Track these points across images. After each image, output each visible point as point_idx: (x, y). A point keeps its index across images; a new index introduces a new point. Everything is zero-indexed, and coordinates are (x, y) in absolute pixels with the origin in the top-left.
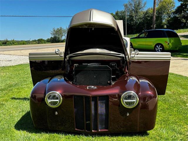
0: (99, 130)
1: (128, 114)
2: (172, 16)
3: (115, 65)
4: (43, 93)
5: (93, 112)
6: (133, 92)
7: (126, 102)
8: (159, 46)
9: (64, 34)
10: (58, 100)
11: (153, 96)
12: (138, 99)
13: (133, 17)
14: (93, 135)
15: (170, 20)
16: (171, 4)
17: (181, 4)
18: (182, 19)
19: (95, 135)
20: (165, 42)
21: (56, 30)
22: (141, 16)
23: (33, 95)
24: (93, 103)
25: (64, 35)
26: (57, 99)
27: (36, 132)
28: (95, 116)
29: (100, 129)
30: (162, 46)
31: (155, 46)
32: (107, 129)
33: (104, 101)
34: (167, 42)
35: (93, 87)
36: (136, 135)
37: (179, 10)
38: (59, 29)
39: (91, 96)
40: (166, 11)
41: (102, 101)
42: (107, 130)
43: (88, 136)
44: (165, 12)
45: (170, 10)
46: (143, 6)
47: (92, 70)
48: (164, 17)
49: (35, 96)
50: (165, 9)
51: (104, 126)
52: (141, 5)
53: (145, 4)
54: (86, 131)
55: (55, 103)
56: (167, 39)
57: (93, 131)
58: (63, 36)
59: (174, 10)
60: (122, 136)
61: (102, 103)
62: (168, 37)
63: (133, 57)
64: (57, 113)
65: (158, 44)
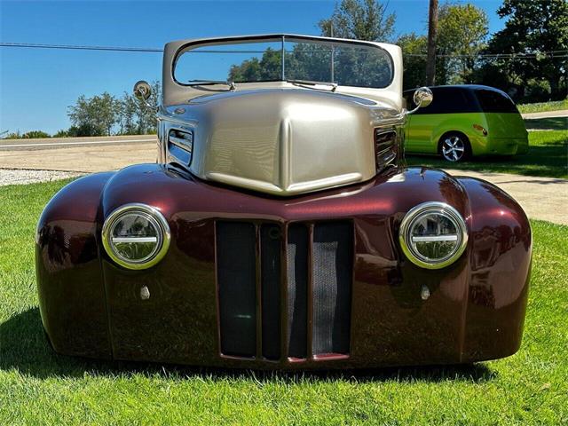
0: (315, 358)
1: (426, 294)
2: (478, 65)
4: (92, 215)
5: (291, 284)
6: (445, 205)
7: (418, 245)
8: (453, 143)
9: (116, 117)
10: (154, 239)
13: (353, 63)
14: (291, 374)
15: (471, 75)
16: (474, 22)
17: (507, 24)
18: (510, 74)
19: (300, 377)
20: (475, 126)
21: (88, 102)
22: (378, 61)
23: (52, 225)
24: (291, 251)
25: (118, 121)
26: (150, 232)
27: (62, 373)
29: (318, 353)
30: (464, 140)
31: (442, 142)
32: (344, 354)
33: (335, 244)
34: (480, 128)
36: (453, 378)
37: (503, 43)
38: (99, 99)
39: (286, 222)
40: (460, 48)
41: (325, 244)
42: (345, 356)
43: (270, 379)
44: (455, 51)
45: (472, 45)
46: (383, 27)
48: (452, 65)
49: (59, 231)
50: (457, 40)
51: (330, 343)
52: (377, 25)
53: (391, 21)
54: (265, 359)
55: (142, 251)
56: (481, 118)
57: (290, 360)
58: (113, 122)
59: (484, 43)
61: (328, 249)
62: (485, 111)
64: (146, 292)
65: (450, 135)
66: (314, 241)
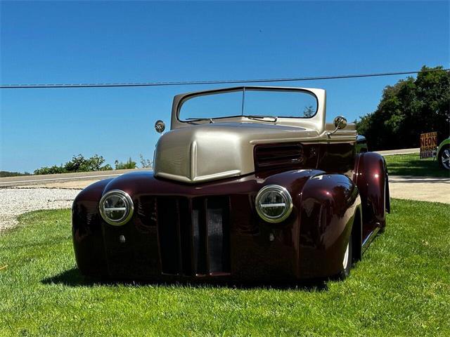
0: (211, 274)
1: (272, 237)
5: (196, 233)
10: (124, 209)
14: (198, 284)
19: (203, 285)
29: (213, 272)
32: (228, 272)
33: (220, 210)
39: (190, 198)
43: (186, 285)
54: (184, 275)
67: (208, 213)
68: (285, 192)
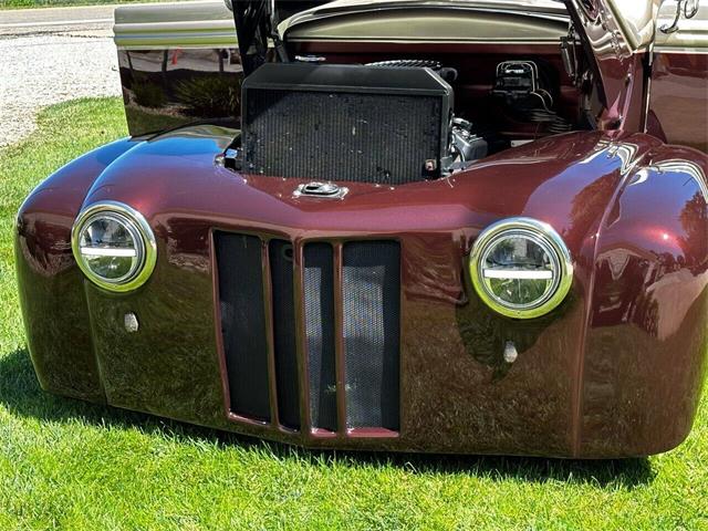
0: (350, 432)
1: (511, 354)
3: (527, 75)
5: (312, 328)
11: (680, 258)
12: (570, 268)
14: (315, 451)
19: (329, 457)
28: (324, 351)
29: (356, 425)
32: (393, 429)
33: (378, 271)
35: (326, 187)
41: (362, 271)
42: (395, 435)
43: (287, 455)
47: (339, 94)
51: (377, 412)
54: (281, 428)
57: (314, 431)
60: (480, 475)
61: (368, 279)
63: (665, 32)
66: (344, 265)
67: (345, 278)
68: (549, 237)
